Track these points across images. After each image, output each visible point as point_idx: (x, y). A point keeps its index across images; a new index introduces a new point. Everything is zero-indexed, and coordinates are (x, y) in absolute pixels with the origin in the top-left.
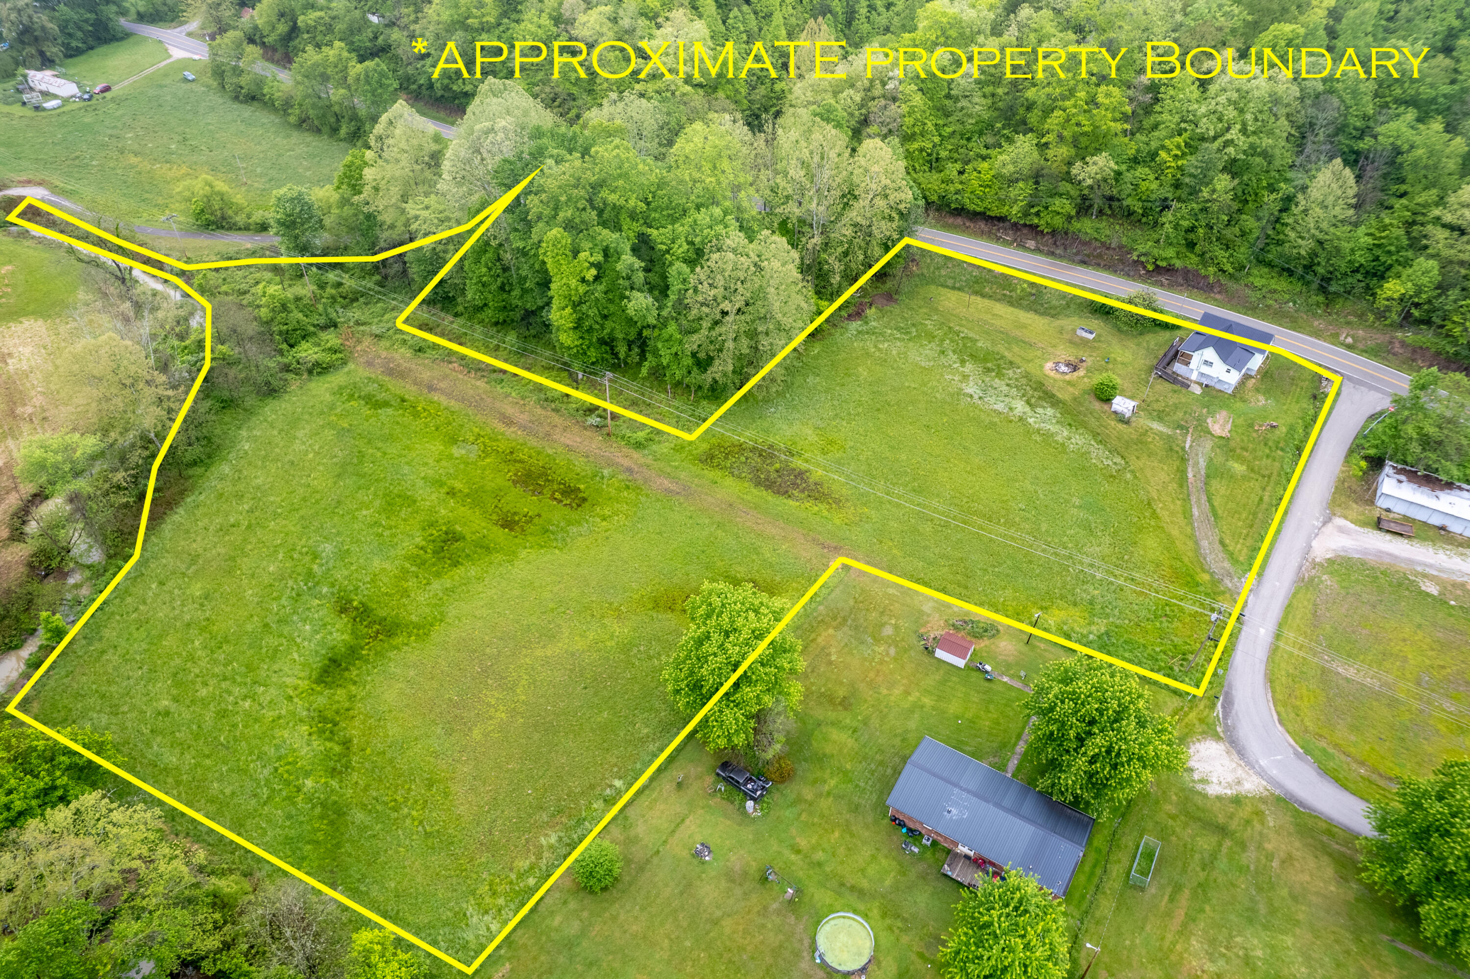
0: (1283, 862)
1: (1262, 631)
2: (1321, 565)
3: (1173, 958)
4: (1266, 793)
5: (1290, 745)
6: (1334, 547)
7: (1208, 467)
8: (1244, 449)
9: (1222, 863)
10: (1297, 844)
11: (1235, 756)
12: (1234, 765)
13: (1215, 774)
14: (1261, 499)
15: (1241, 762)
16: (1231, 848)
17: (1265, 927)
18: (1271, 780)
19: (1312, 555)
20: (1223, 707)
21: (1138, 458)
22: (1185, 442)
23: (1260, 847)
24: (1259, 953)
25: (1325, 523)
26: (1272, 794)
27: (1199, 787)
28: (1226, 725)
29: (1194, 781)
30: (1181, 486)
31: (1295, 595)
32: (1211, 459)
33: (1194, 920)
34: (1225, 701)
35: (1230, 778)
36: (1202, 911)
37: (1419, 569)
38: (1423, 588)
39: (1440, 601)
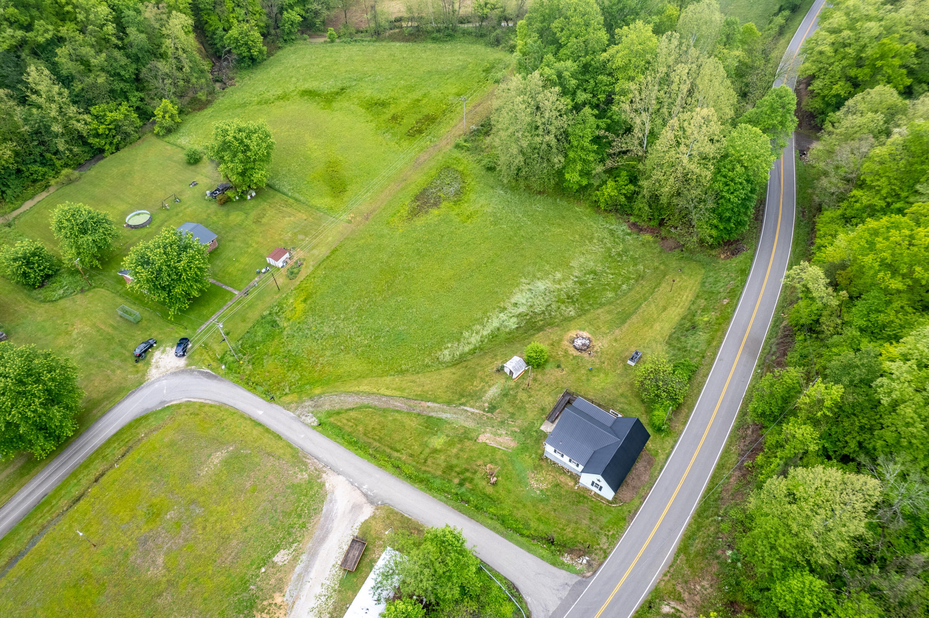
0: (108, 376)
1: (261, 413)
2: (319, 477)
3: (85, 319)
4: (146, 378)
5: (171, 401)
6: (336, 493)
7: (440, 419)
8: (462, 450)
9: (118, 349)
10: (114, 385)
11: (173, 370)
12: (168, 368)
13: (166, 357)
14: (398, 451)
15: (169, 372)
16: (125, 354)
17: (82, 358)
18: (153, 382)
19: (330, 472)
20: (207, 373)
21: (454, 374)
22: (472, 407)
23: (119, 367)
24: (72, 353)
25: (365, 495)
26: (145, 381)
27: (161, 349)
28: (195, 371)
29: (166, 346)
30: (416, 395)
31: (290, 446)
32: (449, 423)
33: (98, 331)
34: (213, 375)
35: (161, 364)
36: (101, 335)
37: (304, 557)
38: (282, 552)
39: (266, 560)
